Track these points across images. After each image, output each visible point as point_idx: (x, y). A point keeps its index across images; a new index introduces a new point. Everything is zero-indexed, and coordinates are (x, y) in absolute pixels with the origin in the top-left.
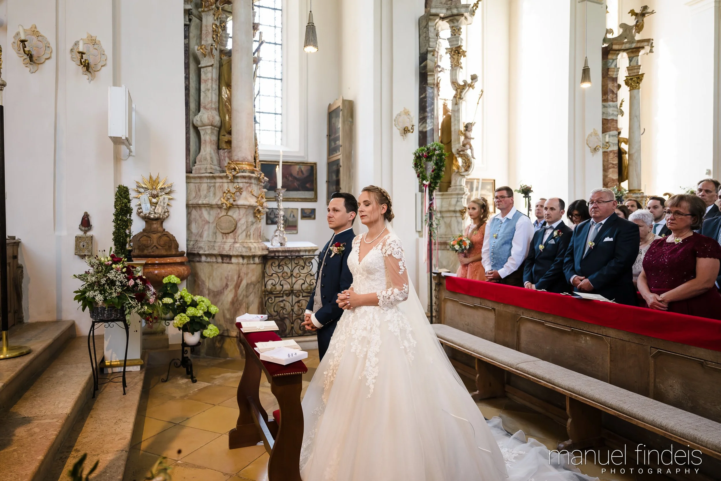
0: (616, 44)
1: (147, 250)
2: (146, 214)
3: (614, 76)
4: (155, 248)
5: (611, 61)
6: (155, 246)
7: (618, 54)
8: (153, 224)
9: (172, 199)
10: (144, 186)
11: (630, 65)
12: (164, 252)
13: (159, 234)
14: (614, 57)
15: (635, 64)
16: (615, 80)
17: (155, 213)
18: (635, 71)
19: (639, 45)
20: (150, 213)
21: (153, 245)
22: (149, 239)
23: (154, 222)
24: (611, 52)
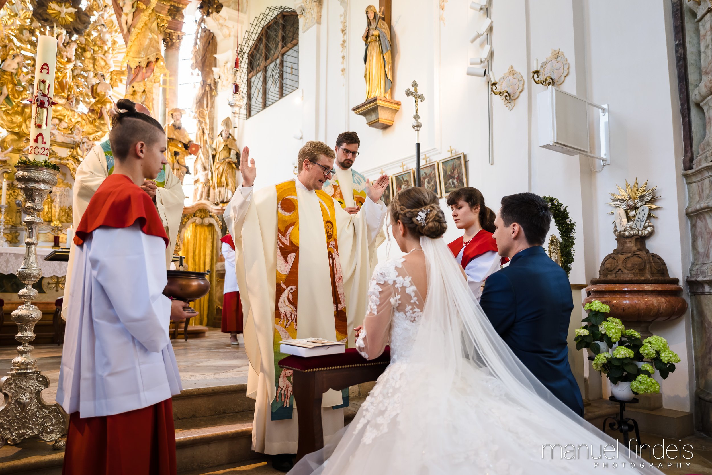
1: (611, 275)
2: (620, 232)
4: (620, 272)
6: (619, 270)
8: (626, 242)
9: (657, 209)
10: (620, 198)
12: (629, 276)
13: (629, 255)
17: (632, 229)
20: (625, 230)
21: (618, 268)
22: (614, 261)
23: (628, 240)
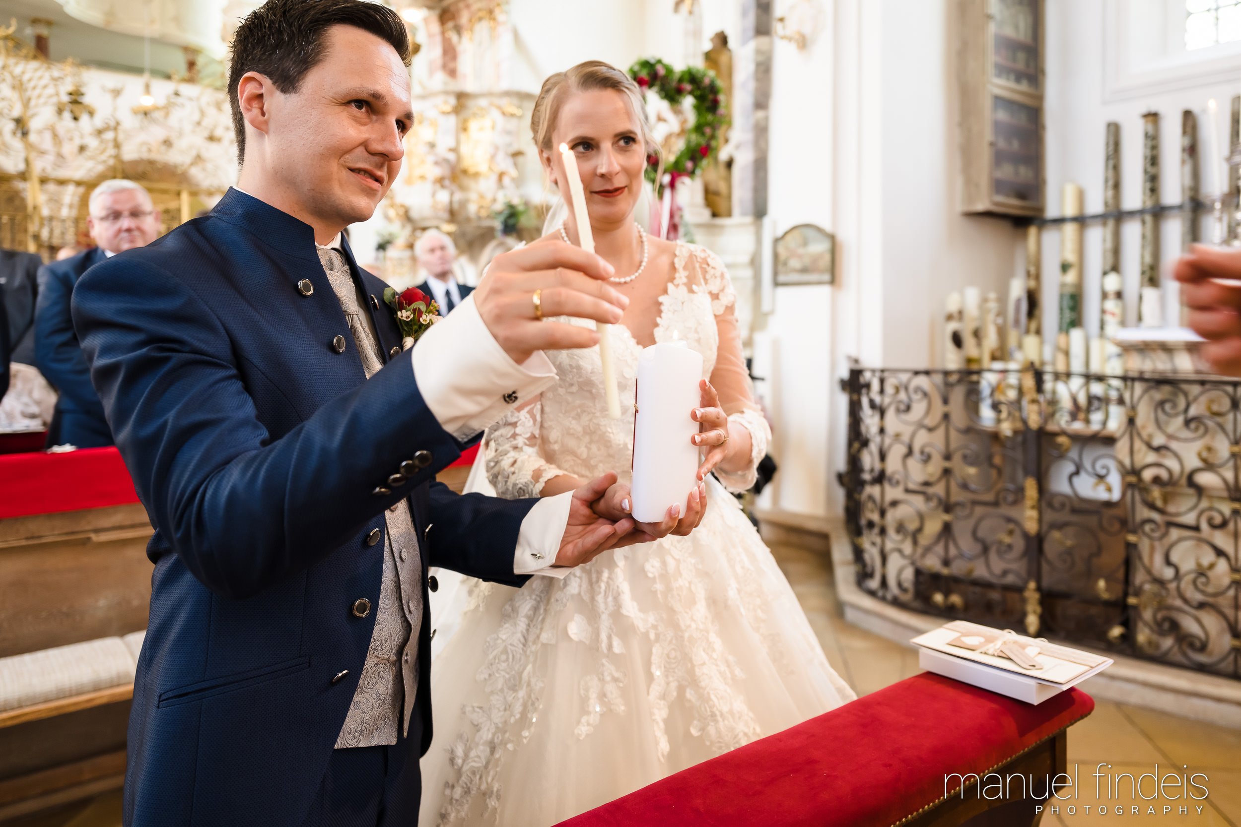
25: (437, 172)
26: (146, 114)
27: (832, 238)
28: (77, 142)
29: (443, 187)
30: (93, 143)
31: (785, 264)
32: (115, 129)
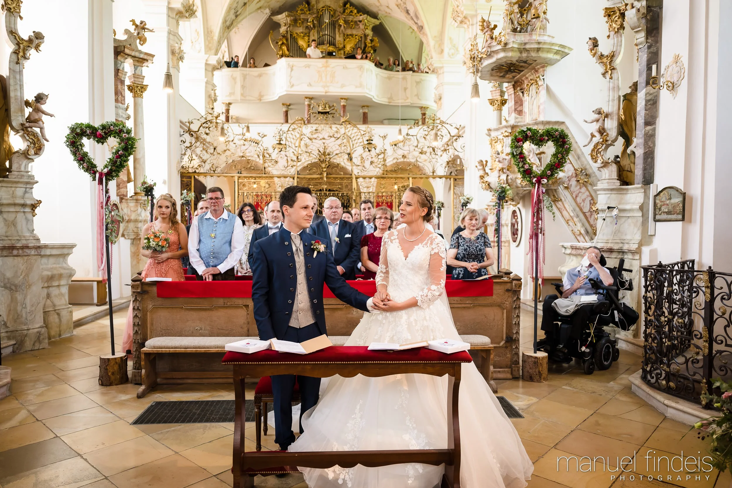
0: (128, 48)
3: (122, 79)
5: (120, 62)
7: (126, 58)
11: (135, 73)
14: (122, 60)
15: (140, 74)
16: (123, 82)
18: (140, 80)
19: (145, 57)
24: (122, 54)
25: (500, 166)
26: (395, 145)
27: (684, 195)
28: (370, 160)
29: (504, 173)
30: (375, 160)
31: (660, 209)
32: (384, 153)
